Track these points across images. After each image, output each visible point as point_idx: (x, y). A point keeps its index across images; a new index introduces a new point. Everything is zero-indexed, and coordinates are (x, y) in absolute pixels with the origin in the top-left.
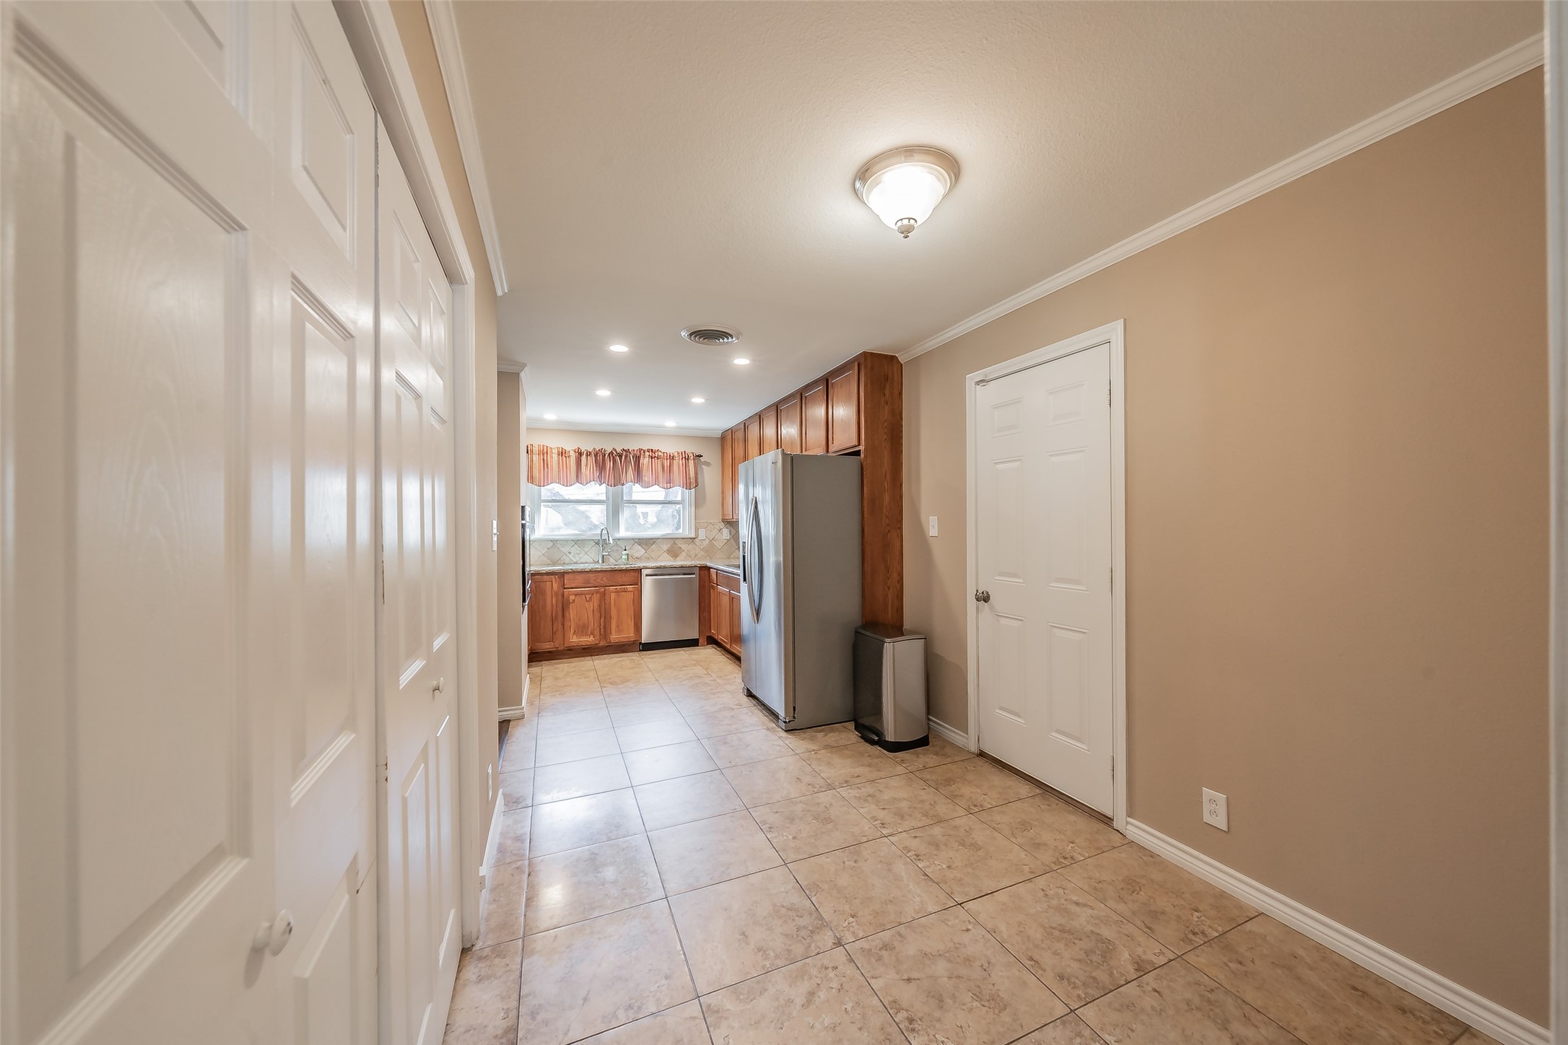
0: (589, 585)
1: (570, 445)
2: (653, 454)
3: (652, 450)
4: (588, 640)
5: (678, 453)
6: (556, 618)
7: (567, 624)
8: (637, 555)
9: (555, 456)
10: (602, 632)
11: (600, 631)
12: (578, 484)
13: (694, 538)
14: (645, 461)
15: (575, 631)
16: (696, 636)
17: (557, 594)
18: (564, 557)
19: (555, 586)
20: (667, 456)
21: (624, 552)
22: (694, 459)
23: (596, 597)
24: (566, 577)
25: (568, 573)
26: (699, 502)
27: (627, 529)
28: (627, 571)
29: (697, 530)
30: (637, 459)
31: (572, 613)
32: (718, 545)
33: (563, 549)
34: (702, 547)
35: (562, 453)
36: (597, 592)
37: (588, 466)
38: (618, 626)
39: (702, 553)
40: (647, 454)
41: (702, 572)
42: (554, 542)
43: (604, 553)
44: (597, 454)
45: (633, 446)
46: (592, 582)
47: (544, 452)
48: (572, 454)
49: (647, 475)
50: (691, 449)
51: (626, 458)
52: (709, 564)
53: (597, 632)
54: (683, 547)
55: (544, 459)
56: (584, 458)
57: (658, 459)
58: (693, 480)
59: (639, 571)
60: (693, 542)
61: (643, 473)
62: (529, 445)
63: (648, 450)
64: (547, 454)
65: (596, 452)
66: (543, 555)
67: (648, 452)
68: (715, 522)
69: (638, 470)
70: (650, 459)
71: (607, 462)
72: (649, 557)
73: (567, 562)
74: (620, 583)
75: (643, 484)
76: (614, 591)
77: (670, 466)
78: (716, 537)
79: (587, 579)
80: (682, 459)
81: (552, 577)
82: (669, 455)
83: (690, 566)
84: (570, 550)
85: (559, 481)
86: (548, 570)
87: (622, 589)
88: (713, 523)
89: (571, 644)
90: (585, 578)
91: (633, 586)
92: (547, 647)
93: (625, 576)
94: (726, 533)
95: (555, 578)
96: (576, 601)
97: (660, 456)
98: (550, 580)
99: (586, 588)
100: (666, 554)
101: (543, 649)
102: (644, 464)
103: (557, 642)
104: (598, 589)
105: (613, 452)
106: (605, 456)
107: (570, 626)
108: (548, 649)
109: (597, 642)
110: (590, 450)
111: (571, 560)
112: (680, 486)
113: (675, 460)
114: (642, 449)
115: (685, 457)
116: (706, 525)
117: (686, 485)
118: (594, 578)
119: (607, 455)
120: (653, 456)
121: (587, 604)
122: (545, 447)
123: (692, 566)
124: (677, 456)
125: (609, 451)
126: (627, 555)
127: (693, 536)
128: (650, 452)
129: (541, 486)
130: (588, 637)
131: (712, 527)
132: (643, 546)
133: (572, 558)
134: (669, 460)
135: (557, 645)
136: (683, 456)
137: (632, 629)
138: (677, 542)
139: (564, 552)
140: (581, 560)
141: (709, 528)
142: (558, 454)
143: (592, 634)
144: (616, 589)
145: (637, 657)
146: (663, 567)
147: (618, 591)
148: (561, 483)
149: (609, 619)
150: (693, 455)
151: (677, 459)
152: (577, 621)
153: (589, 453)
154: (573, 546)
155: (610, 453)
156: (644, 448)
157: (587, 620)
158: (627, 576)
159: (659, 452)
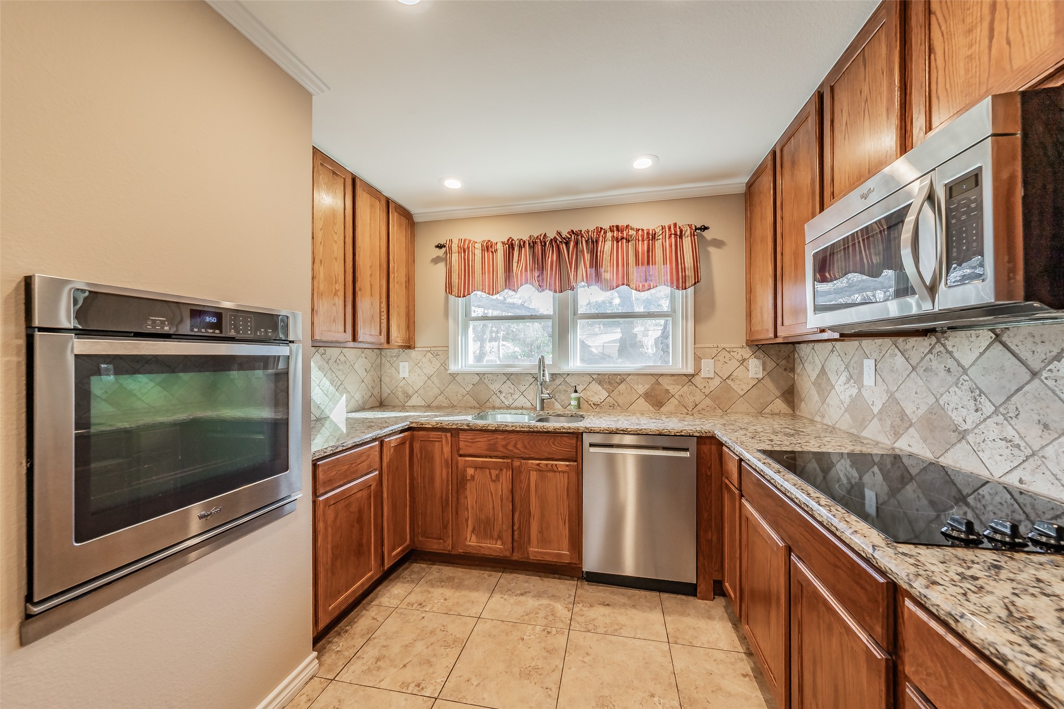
0: (497, 454)
1: (498, 234)
2: (621, 235)
3: (617, 227)
4: (495, 547)
5: (663, 228)
6: (447, 504)
7: (462, 515)
8: (596, 399)
9: (478, 252)
10: (516, 537)
11: (513, 534)
12: (507, 290)
13: (693, 376)
14: (607, 247)
15: (474, 529)
16: (690, 577)
17: (447, 461)
18: (494, 397)
19: (447, 450)
20: (643, 236)
21: (574, 395)
22: (692, 235)
23: (506, 475)
24: (462, 436)
25: (465, 430)
26: (701, 312)
28: (558, 433)
29: (697, 359)
30: (593, 244)
31: (471, 497)
32: (739, 387)
33: (492, 387)
34: (707, 391)
35: (488, 247)
36: (509, 467)
37: (522, 260)
38: (541, 532)
39: (708, 401)
41: (703, 448)
42: (481, 376)
43: (545, 396)
45: (587, 225)
46: (501, 449)
47: (464, 249)
48: (500, 247)
49: (609, 271)
50: (686, 219)
51: (576, 243)
52: (718, 434)
53: (508, 536)
54: (673, 389)
55: (464, 259)
56: (516, 250)
57: (628, 241)
58: (690, 273)
59: (578, 435)
60: (690, 380)
61: (602, 267)
62: (448, 241)
63: (610, 228)
64: (469, 251)
65: (533, 242)
66: (468, 394)
67: (612, 230)
68: (733, 346)
69: (596, 263)
70: (615, 242)
71: (549, 253)
72: (615, 403)
73: (497, 404)
74: (546, 455)
75: (602, 284)
76: (534, 466)
77: (648, 251)
78: (735, 374)
79: (492, 442)
80: (670, 237)
81: (442, 435)
82: (645, 232)
83: (678, 434)
84: (500, 389)
85: (483, 289)
86: (434, 424)
87: (550, 467)
88: (728, 350)
89: (468, 550)
90: (489, 440)
91: (567, 463)
92: (435, 547)
93: (554, 444)
94: (755, 368)
95: (446, 437)
96: (476, 477)
97: (631, 236)
98: (439, 440)
99: (491, 457)
100: (641, 400)
101: (430, 549)
102: (603, 251)
103: (450, 541)
104: (509, 461)
105: (557, 239)
106: (545, 244)
107: (467, 520)
108: (437, 549)
109: (508, 554)
110: (526, 238)
111: (503, 402)
112: (667, 282)
113: (657, 240)
114: (601, 228)
115: (676, 235)
116: (715, 351)
117: (678, 280)
118: (504, 443)
119: (547, 243)
120: (620, 237)
121: (492, 486)
122: (467, 242)
123: (683, 434)
124: (661, 232)
125: (551, 235)
126: (578, 399)
127: (690, 370)
128: (614, 231)
129: (462, 296)
130: (494, 542)
131: (728, 355)
132: (605, 386)
133: (503, 399)
134: (645, 242)
135: (448, 545)
136: (673, 232)
137: (565, 543)
138: (661, 380)
139: (493, 391)
140: (515, 404)
141: (720, 357)
142: (482, 250)
143: (500, 537)
144: (538, 465)
145: (566, 607)
146: (621, 432)
147: (541, 469)
148: (485, 292)
149: (526, 515)
150: (691, 228)
151: (661, 237)
152: (478, 513)
153: (522, 244)
154: (504, 383)
155: (551, 240)
156: (606, 226)
157: (491, 510)
158: (557, 444)
159: (631, 229)
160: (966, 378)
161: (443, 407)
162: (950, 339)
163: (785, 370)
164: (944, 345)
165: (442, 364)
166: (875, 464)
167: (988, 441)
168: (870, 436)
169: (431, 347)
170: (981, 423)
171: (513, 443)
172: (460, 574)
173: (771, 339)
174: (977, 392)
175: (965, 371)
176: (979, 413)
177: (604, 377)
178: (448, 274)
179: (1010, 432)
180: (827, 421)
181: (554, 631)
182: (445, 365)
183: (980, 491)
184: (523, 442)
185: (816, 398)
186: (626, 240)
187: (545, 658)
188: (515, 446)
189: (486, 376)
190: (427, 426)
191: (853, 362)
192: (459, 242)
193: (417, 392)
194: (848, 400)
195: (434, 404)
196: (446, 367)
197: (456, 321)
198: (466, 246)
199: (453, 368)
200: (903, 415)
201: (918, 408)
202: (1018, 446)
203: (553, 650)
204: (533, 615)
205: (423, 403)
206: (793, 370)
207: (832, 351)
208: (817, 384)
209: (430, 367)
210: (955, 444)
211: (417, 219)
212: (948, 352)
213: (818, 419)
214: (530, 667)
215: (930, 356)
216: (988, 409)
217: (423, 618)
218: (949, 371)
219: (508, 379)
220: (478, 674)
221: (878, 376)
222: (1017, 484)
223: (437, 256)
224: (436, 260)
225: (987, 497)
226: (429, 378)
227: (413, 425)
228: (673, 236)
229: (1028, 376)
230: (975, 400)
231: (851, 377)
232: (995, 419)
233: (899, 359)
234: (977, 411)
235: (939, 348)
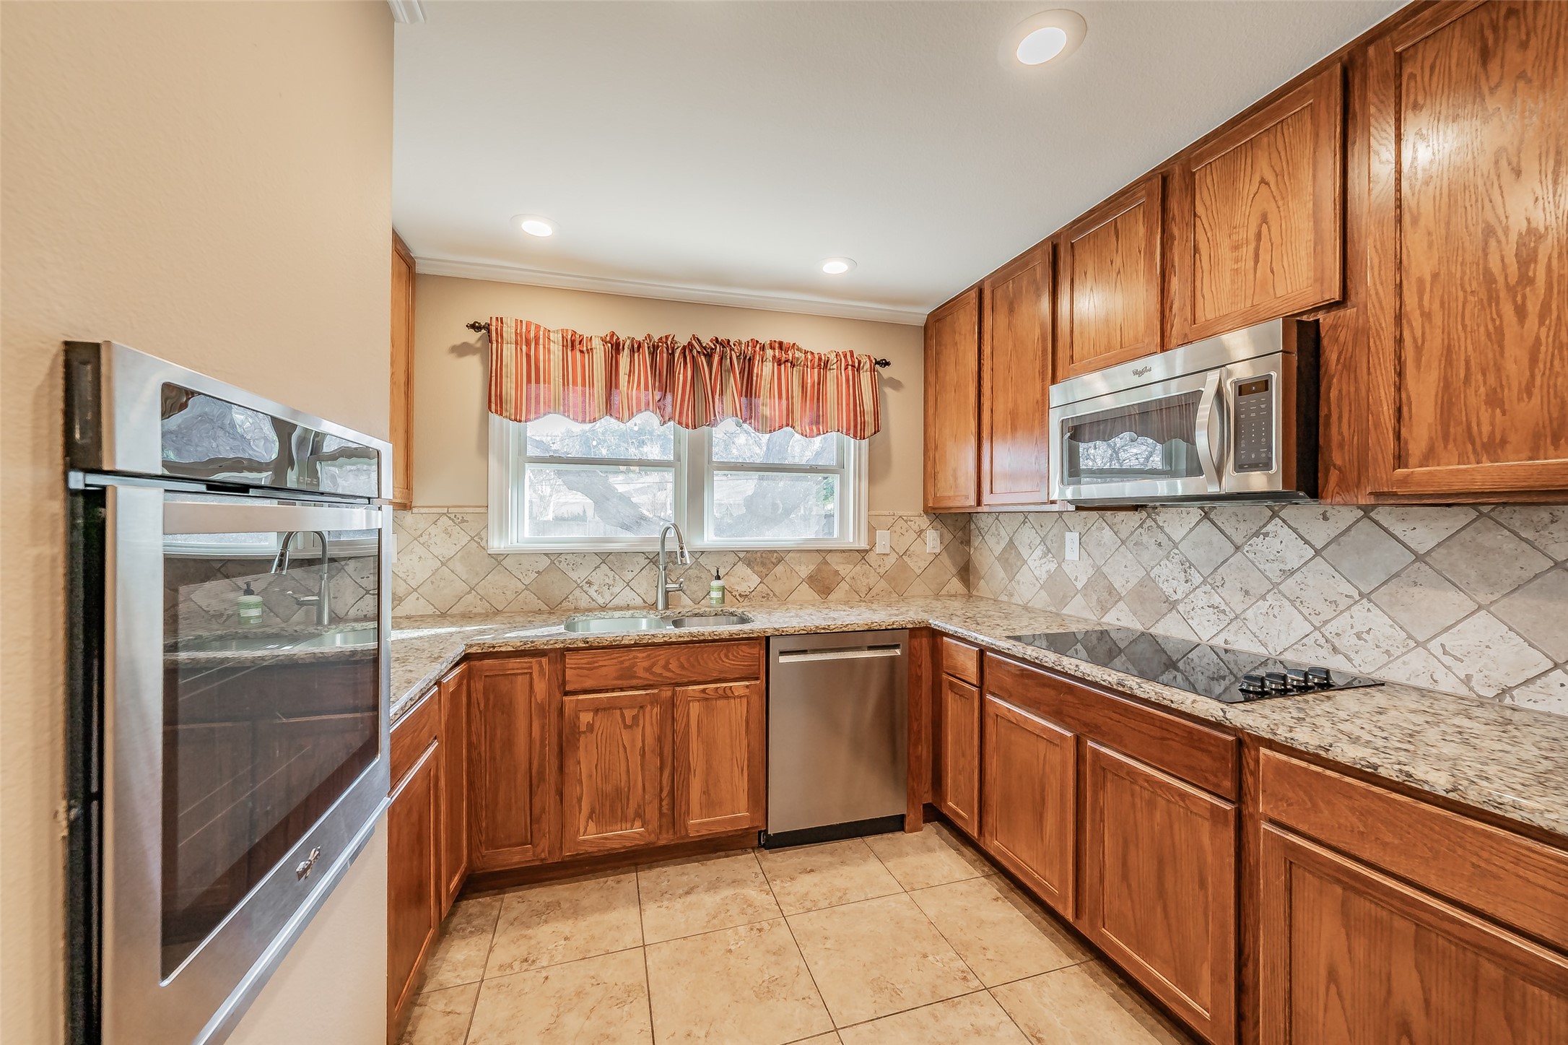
0: (634, 682)
1: (592, 325)
2: (784, 354)
3: (781, 344)
4: (631, 833)
5: (837, 354)
6: (542, 777)
7: (571, 791)
8: (743, 588)
9: (556, 349)
10: (665, 810)
11: (661, 806)
12: (608, 417)
13: (866, 551)
14: (765, 370)
15: (592, 812)
16: (890, 807)
17: (542, 709)
18: (577, 592)
19: (541, 687)
20: (812, 360)
21: (715, 583)
22: (873, 370)
23: (653, 713)
24: (571, 660)
25: (577, 650)
26: (876, 470)
27: (719, 531)
28: (732, 641)
29: (872, 530)
30: (747, 362)
31: (585, 761)
32: (916, 565)
33: (574, 575)
34: (882, 571)
35: (573, 343)
36: (654, 700)
37: (634, 378)
38: (706, 792)
39: (883, 584)
40: (769, 353)
41: (916, 643)
42: (554, 558)
43: (669, 585)
44: (655, 347)
45: (740, 333)
46: (641, 673)
47: (529, 340)
48: (597, 344)
49: (769, 406)
50: (866, 348)
51: (721, 359)
52: (937, 623)
53: (652, 812)
54: (844, 569)
55: (528, 356)
56: (624, 359)
57: (793, 365)
58: (869, 418)
59: (762, 641)
60: (863, 558)
61: (759, 397)
62: (494, 320)
63: (771, 344)
64: (537, 344)
65: (653, 346)
66: (527, 589)
67: (772, 348)
68: (910, 514)
69: (749, 389)
70: (776, 364)
71: (679, 367)
72: (769, 592)
73: (584, 602)
74: (715, 675)
75: (758, 422)
76: (697, 695)
77: (819, 384)
78: (911, 549)
79: (627, 664)
80: (846, 369)
81: (531, 663)
82: (817, 357)
83: (889, 627)
84: (589, 578)
85: (564, 412)
86: (519, 644)
87: (721, 692)
88: (905, 518)
89: (582, 849)
90: (622, 662)
91: (747, 683)
92: (516, 859)
93: (727, 656)
94: (932, 541)
95: (541, 666)
96: (597, 725)
97: (798, 359)
98: (526, 671)
99: (622, 689)
100: (805, 586)
101: (504, 866)
102: (761, 375)
103: (544, 844)
104: (656, 691)
105: (692, 345)
106: (673, 353)
107: (580, 800)
108: (519, 863)
109: (653, 838)
110: (640, 338)
111: (593, 600)
112: (842, 428)
113: (830, 369)
114: (757, 342)
115: (853, 366)
116: (891, 520)
117: (855, 426)
118: (646, 664)
119: (678, 352)
120: (783, 359)
121: (626, 735)
122: (533, 328)
123: (895, 626)
124: (835, 361)
125: (683, 340)
126: (723, 589)
127: (863, 545)
128: (774, 349)
129: (523, 419)
130: (629, 825)
131: (905, 525)
132: (756, 568)
133: (594, 595)
134: (816, 370)
135: (543, 851)
136: (850, 363)
137: (743, 800)
138: (829, 558)
139: (576, 582)
140: (616, 602)
141: (897, 528)
142: (563, 346)
143: (639, 815)
144: (704, 691)
145: (761, 891)
146: (823, 631)
147: (708, 696)
148: (569, 416)
149: (683, 772)
150: (871, 361)
151: (835, 366)
152: (599, 782)
153: (636, 346)
154: (596, 568)
155: (684, 348)
156: (764, 339)
157: (624, 777)
158: (731, 657)
159: (798, 350)
160: (1176, 551)
161: (476, 615)
162: (1161, 514)
163: (962, 543)
164: (1155, 521)
165: (472, 538)
166: (1078, 641)
167: (1197, 609)
168: (1070, 613)
169: (448, 507)
170: (1191, 592)
171: (662, 663)
172: (566, 894)
173: (971, 507)
174: (1187, 565)
175: (1176, 546)
176: (1189, 583)
177: (754, 555)
178: (494, 378)
179: (1216, 600)
180: (1016, 600)
181: (765, 926)
182: (479, 539)
183: (1190, 656)
184: (678, 659)
185: (1001, 573)
186: (791, 363)
187: (777, 963)
188: (666, 667)
189: (563, 557)
190: (503, 649)
191: (1051, 534)
192: (516, 326)
193: (415, 590)
194: (1044, 576)
195: (454, 611)
196: (483, 544)
197: (503, 461)
198: (532, 335)
199: (496, 544)
200: (1111, 589)
201: (1127, 582)
202: (1223, 612)
203: (779, 949)
204: (723, 915)
205: (430, 610)
206: (967, 542)
207: (1024, 522)
208: (1003, 559)
209: (445, 542)
210: (1166, 614)
211: (420, 269)
212: (1158, 526)
213: (1003, 598)
214: (763, 982)
215: (1140, 530)
216: (1197, 579)
217: (547, 978)
218: (1160, 545)
219: (604, 562)
220: (698, 1020)
221: (1082, 550)
222: (1223, 645)
223: (465, 343)
224: (462, 350)
225: (1196, 660)
226: (443, 564)
227: (473, 650)
228: (850, 367)
229: (1233, 549)
230: (1186, 572)
231: (1049, 551)
232: (1203, 588)
233: (1107, 532)
234: (1187, 581)
235: (1149, 523)
